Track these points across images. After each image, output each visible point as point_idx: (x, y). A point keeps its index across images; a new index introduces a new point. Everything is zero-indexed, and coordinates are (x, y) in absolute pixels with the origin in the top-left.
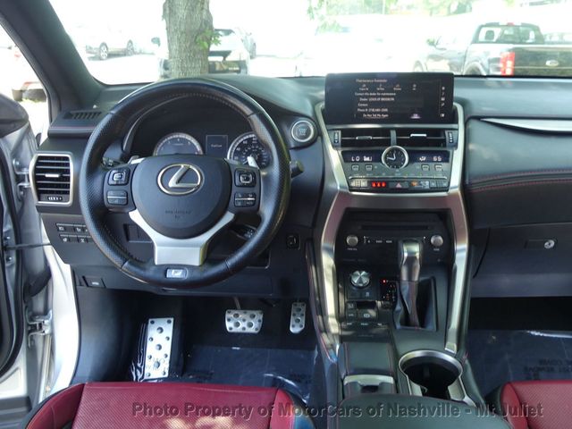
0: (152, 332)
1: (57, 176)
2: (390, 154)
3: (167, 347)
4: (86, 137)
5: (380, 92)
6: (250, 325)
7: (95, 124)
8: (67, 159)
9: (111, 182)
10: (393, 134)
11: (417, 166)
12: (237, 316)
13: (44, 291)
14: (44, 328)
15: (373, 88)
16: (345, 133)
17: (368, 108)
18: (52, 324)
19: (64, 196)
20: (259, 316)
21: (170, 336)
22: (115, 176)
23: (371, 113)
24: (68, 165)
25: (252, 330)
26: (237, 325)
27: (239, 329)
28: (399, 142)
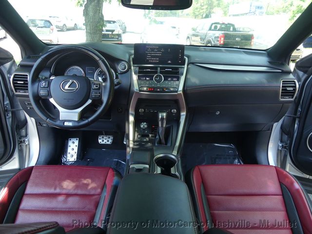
0: (70, 143)
1: (22, 82)
2: (156, 77)
3: (76, 149)
4: (32, 66)
5: (156, 51)
6: (108, 141)
7: (35, 61)
8: (27, 75)
9: (42, 86)
10: (159, 69)
11: (167, 82)
12: (103, 137)
13: (25, 127)
14: (25, 142)
15: (153, 50)
16: (140, 68)
17: (151, 58)
18: (29, 140)
19: (26, 91)
20: (112, 138)
21: (77, 145)
22: (43, 84)
23: (152, 60)
24: (27, 78)
25: (109, 143)
26: (103, 141)
27: (103, 143)
28: (161, 72)
